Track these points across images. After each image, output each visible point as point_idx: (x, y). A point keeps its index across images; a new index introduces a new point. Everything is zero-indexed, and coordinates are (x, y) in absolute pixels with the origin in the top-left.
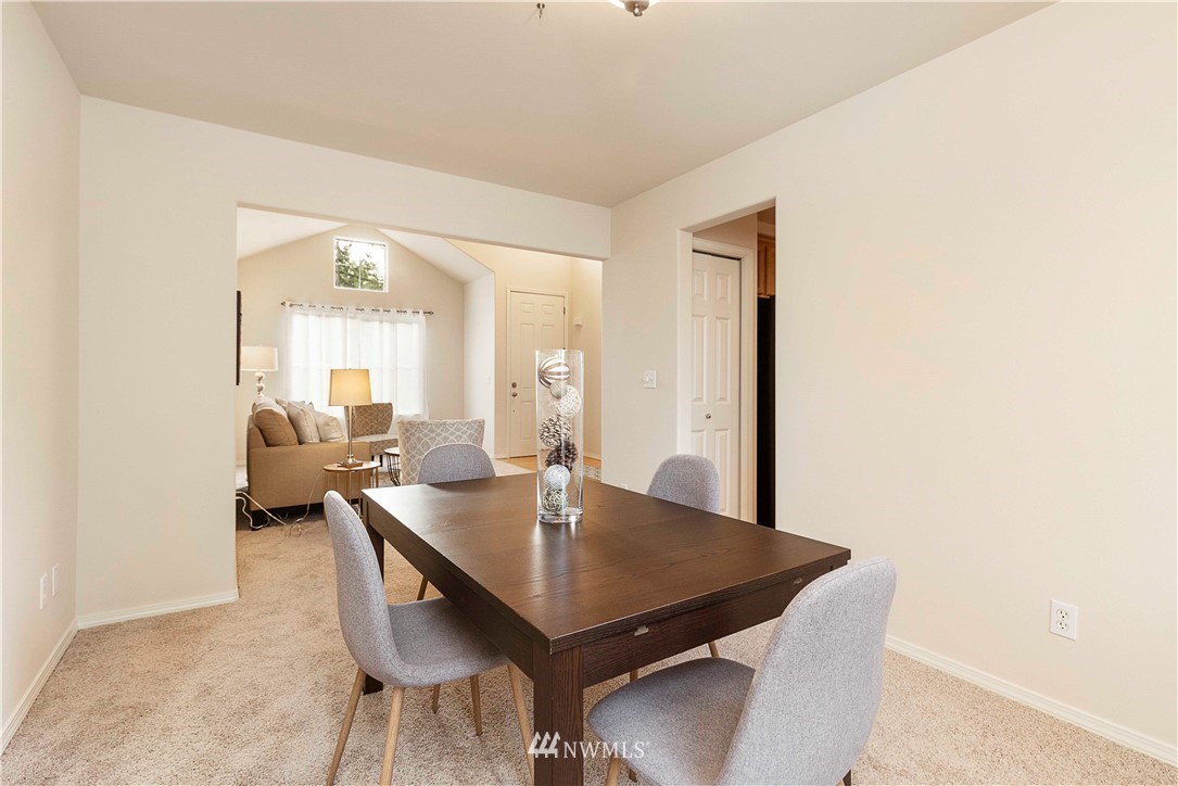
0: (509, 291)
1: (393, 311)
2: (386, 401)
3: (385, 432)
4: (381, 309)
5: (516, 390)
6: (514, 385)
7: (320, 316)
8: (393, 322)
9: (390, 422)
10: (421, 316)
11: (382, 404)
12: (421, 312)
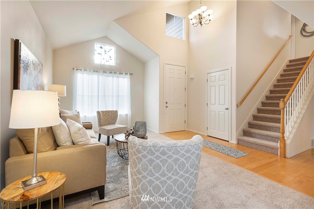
0: (165, 64)
1: (118, 73)
2: (115, 109)
3: (114, 123)
4: (113, 72)
5: (167, 105)
6: (167, 103)
7: (89, 74)
8: (118, 77)
9: (117, 119)
10: (128, 76)
11: (113, 111)
12: (128, 73)
